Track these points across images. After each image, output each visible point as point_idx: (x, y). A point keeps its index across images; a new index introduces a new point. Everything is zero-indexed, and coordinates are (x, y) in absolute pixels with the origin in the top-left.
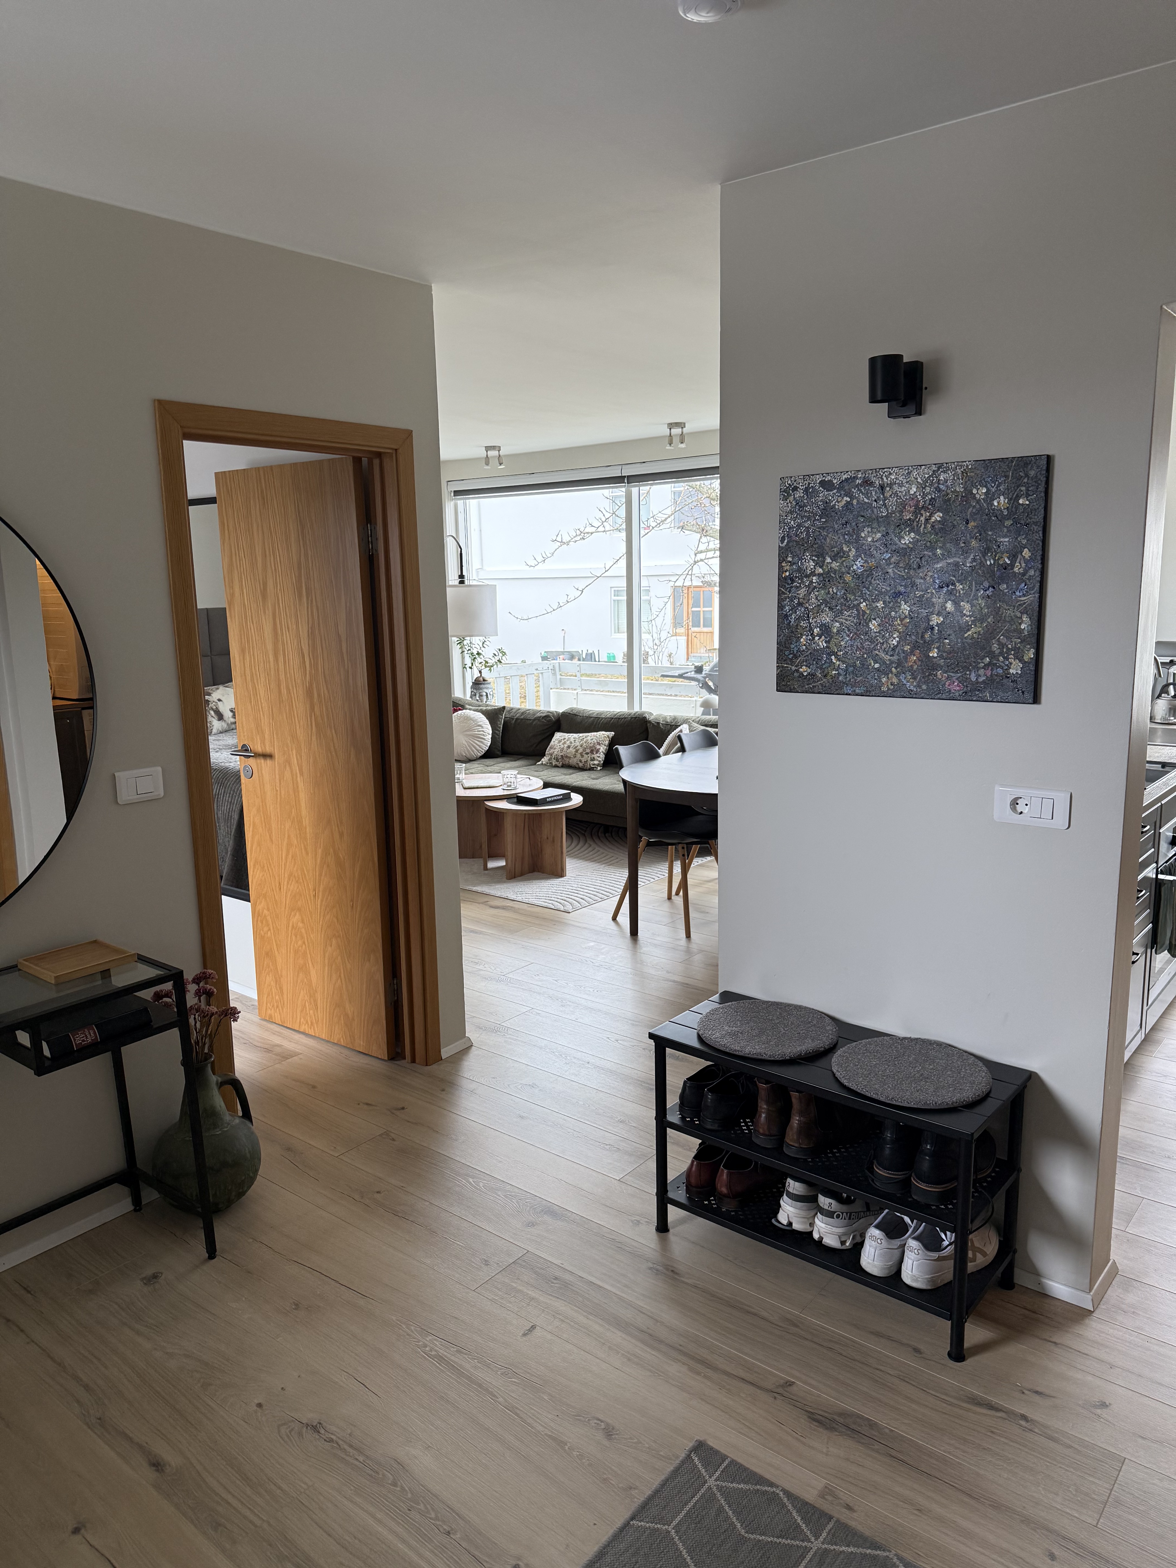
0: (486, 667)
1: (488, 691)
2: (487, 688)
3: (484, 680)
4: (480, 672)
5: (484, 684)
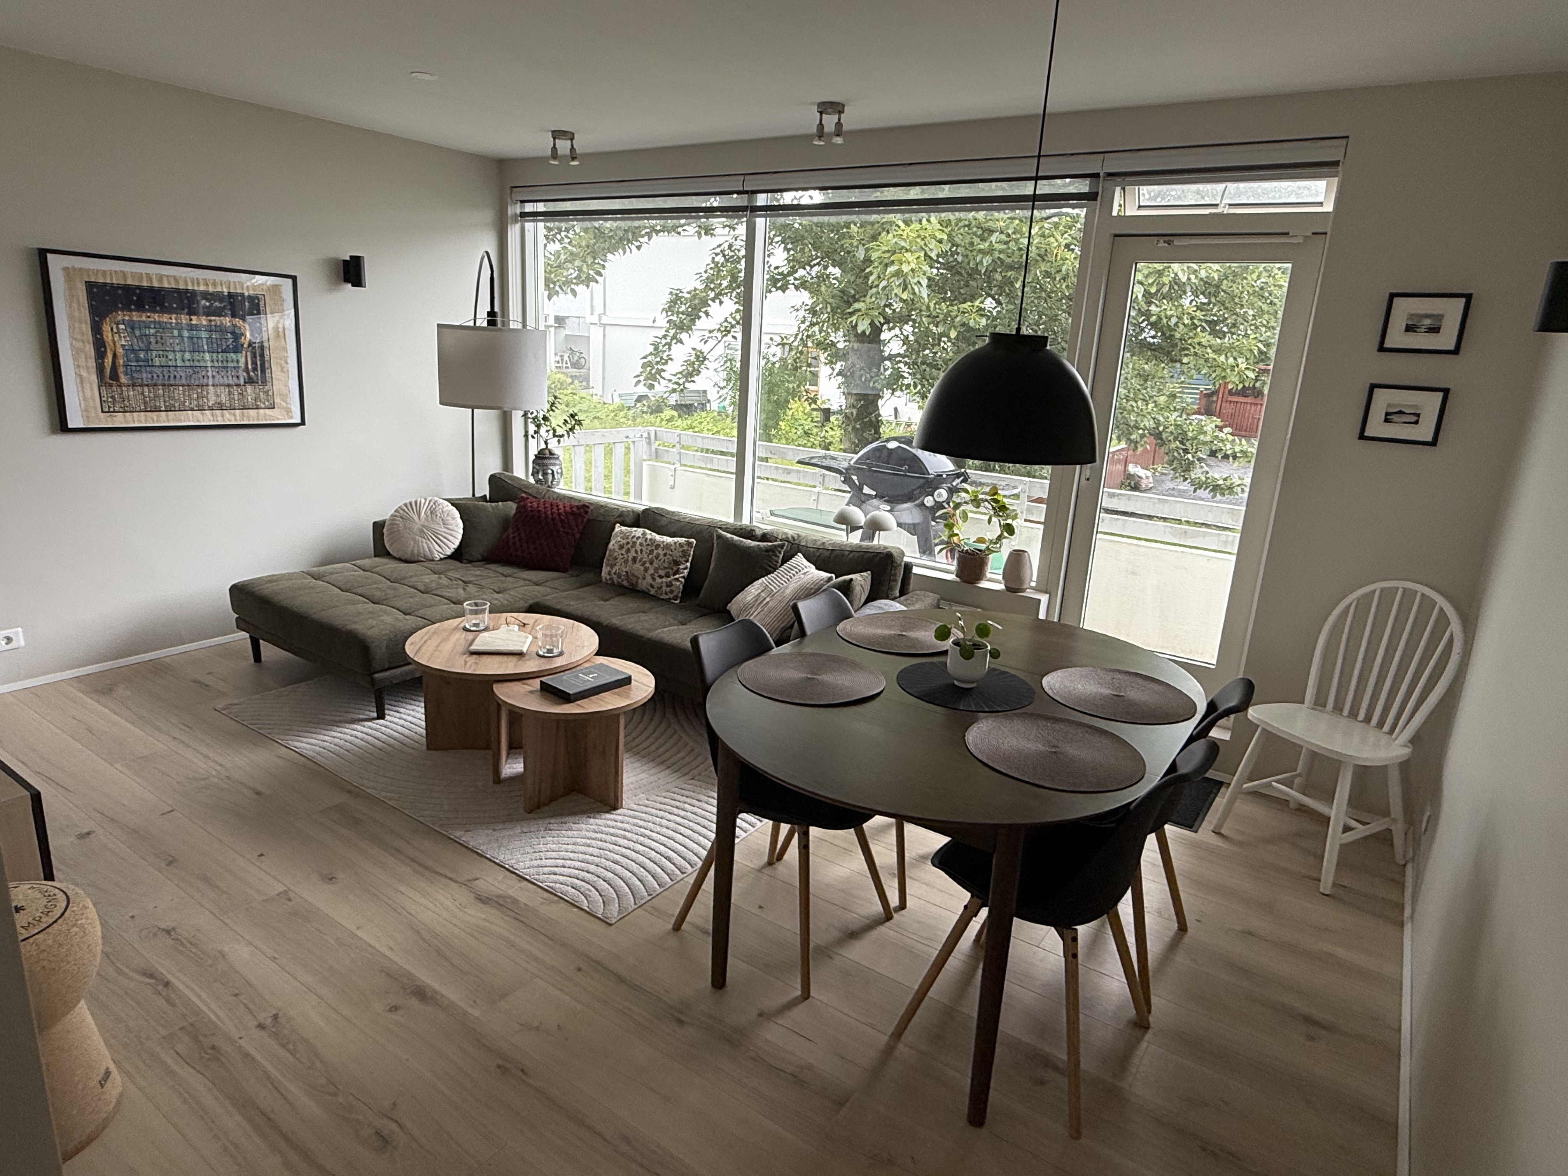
1: (555, 468)
2: (555, 465)
3: (551, 453)
4: (546, 443)
5: (549, 458)
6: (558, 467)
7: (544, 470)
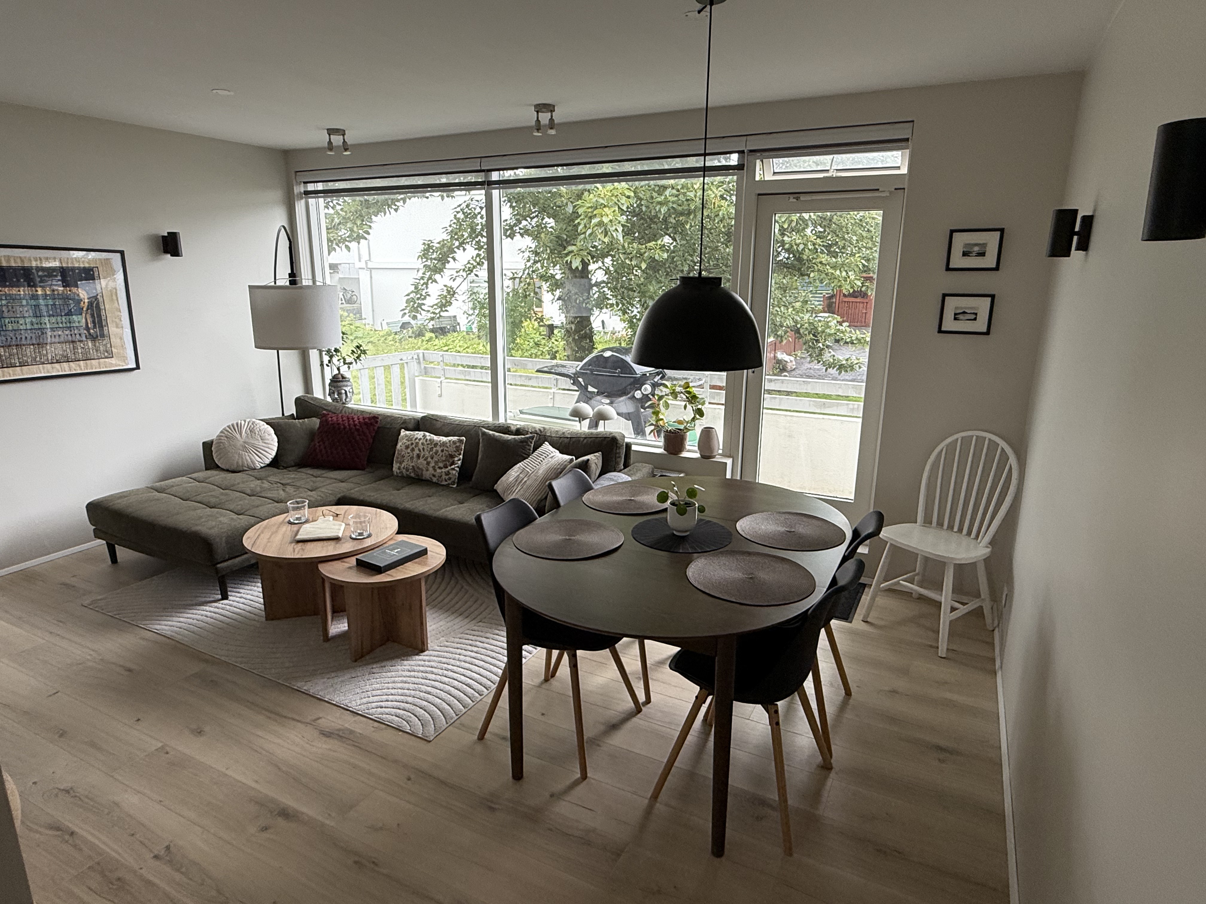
0: (345, 363)
1: (347, 389)
2: (347, 386)
3: (343, 377)
4: (338, 369)
5: (342, 381)
6: (349, 388)
7: (338, 391)
